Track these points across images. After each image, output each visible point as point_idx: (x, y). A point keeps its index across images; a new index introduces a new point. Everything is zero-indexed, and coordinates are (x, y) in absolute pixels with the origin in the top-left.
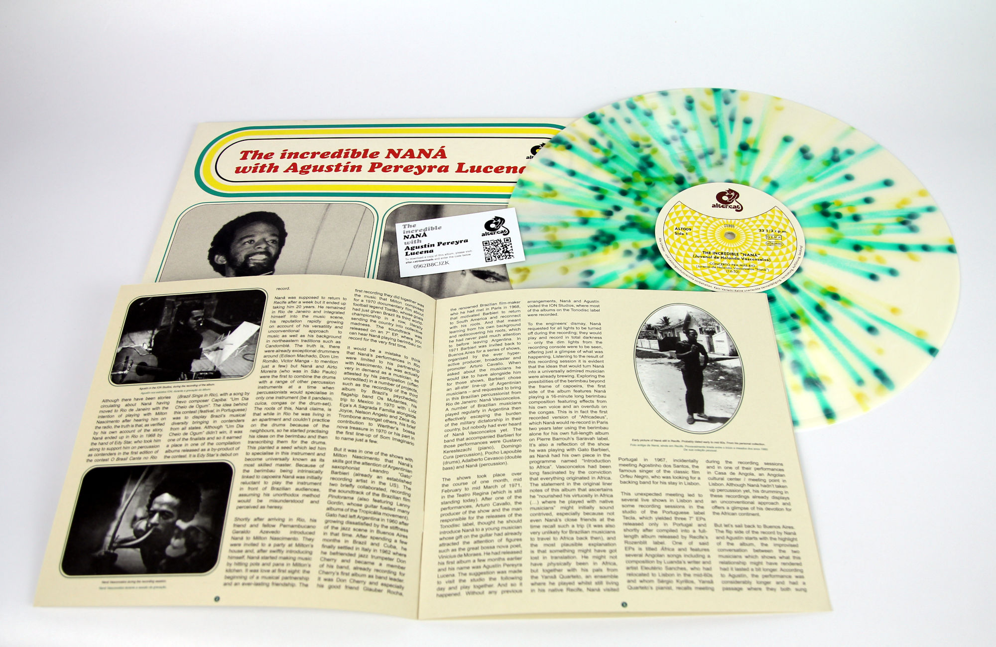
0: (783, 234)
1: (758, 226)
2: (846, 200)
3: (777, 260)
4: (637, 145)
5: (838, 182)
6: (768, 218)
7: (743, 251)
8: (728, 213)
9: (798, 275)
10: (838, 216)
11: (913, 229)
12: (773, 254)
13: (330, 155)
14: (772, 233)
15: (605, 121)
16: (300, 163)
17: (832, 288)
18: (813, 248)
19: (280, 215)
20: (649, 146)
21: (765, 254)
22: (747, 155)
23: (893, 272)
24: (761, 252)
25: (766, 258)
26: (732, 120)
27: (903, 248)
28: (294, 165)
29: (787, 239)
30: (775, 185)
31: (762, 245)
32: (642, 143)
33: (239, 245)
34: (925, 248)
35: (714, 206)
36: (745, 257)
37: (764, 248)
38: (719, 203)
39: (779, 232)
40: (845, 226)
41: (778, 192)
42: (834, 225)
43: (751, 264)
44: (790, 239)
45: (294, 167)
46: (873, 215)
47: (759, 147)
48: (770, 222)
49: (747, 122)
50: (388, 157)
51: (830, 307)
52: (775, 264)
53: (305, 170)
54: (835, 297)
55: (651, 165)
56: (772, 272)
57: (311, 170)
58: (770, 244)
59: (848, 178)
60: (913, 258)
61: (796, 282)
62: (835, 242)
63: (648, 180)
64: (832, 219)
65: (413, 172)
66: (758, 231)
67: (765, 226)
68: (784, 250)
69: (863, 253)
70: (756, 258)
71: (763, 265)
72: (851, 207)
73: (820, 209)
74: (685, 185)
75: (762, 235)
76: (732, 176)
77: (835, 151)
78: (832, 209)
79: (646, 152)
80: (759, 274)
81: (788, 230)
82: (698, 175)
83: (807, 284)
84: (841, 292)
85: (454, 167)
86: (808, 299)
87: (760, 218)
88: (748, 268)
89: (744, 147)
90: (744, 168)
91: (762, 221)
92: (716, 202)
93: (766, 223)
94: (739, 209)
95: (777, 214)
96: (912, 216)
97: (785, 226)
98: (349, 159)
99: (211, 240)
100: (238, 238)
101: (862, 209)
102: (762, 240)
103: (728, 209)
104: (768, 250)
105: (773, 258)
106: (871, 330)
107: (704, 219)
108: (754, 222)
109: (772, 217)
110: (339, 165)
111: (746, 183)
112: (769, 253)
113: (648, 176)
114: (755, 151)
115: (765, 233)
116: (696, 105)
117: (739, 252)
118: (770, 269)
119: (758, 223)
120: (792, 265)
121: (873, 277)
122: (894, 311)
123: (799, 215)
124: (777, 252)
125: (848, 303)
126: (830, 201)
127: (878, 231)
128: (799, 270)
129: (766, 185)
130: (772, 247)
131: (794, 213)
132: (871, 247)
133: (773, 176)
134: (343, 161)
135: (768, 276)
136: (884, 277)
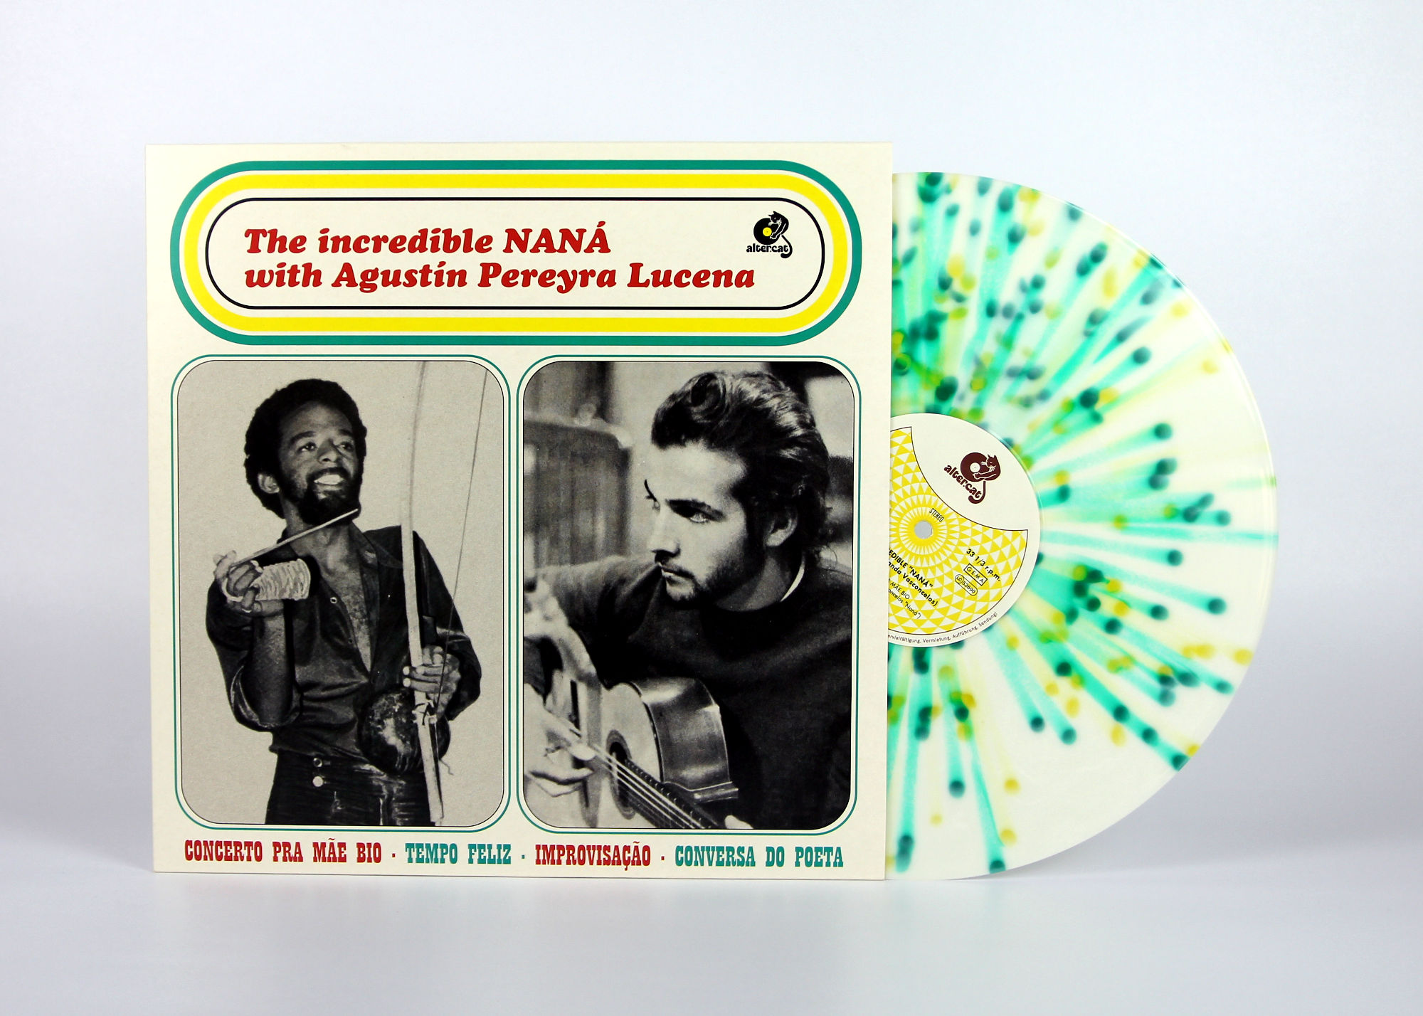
0: (992, 580)
1: (974, 542)
2: (1130, 590)
3: (944, 611)
4: (944, 285)
5: (1151, 554)
6: (999, 541)
7: (917, 565)
8: (956, 493)
9: (949, 651)
10: (1094, 605)
11: (1165, 698)
12: (948, 599)
14: (979, 568)
15: (942, 204)
17: (971, 698)
18: (1010, 627)
21: (939, 591)
22: (1082, 414)
23: (1068, 735)
24: (937, 584)
25: (934, 597)
26: (1122, 337)
27: (1120, 713)
29: (992, 589)
30: (1064, 494)
31: (949, 574)
32: (956, 286)
33: (291, 453)
34: (1148, 734)
35: (948, 469)
36: (911, 576)
37: (948, 581)
39: (991, 572)
40: (1087, 625)
41: (1059, 510)
42: (1071, 615)
43: (907, 592)
44: (993, 593)
46: (1141, 639)
48: (994, 548)
49: (1139, 357)
51: (942, 723)
52: (936, 615)
54: (962, 713)
56: (919, 623)
58: (960, 580)
59: (1174, 558)
60: (1115, 736)
61: (936, 660)
62: (1046, 638)
63: (904, 359)
64: (1079, 603)
66: (965, 550)
67: (983, 551)
68: (968, 603)
69: (1064, 683)
70: (923, 588)
71: (920, 604)
72: (1125, 604)
73: (1081, 576)
75: (964, 560)
76: (1019, 438)
77: (1205, 500)
78: (1095, 590)
79: (947, 307)
80: (904, 613)
81: (1004, 578)
82: (978, 401)
83: (946, 671)
84: (974, 714)
86: (927, 691)
87: (989, 533)
88: (898, 594)
89: (1087, 400)
90: (1051, 435)
91: (985, 539)
92: (957, 464)
93: (987, 546)
94: (976, 498)
95: (1017, 543)
96: (1187, 678)
97: (1007, 569)
100: (287, 438)
101: (1136, 620)
102: (957, 568)
103: (961, 487)
104: (950, 587)
105: (942, 604)
106: (957, 786)
107: (914, 480)
108: (975, 533)
109: (1005, 542)
111: (1027, 462)
112: (946, 593)
113: (911, 353)
114: (1097, 418)
115: (972, 560)
116: (1099, 270)
117: (911, 563)
118: (923, 617)
119: (978, 538)
120: (955, 633)
121: (1037, 723)
122: (1011, 784)
123: (1043, 565)
124: (956, 599)
125: (968, 732)
126: (1107, 576)
127: (1116, 667)
128: (958, 645)
129: (1052, 486)
130: (958, 587)
131: (1040, 558)
132: (1083, 680)
135: (910, 624)
136: (1051, 733)
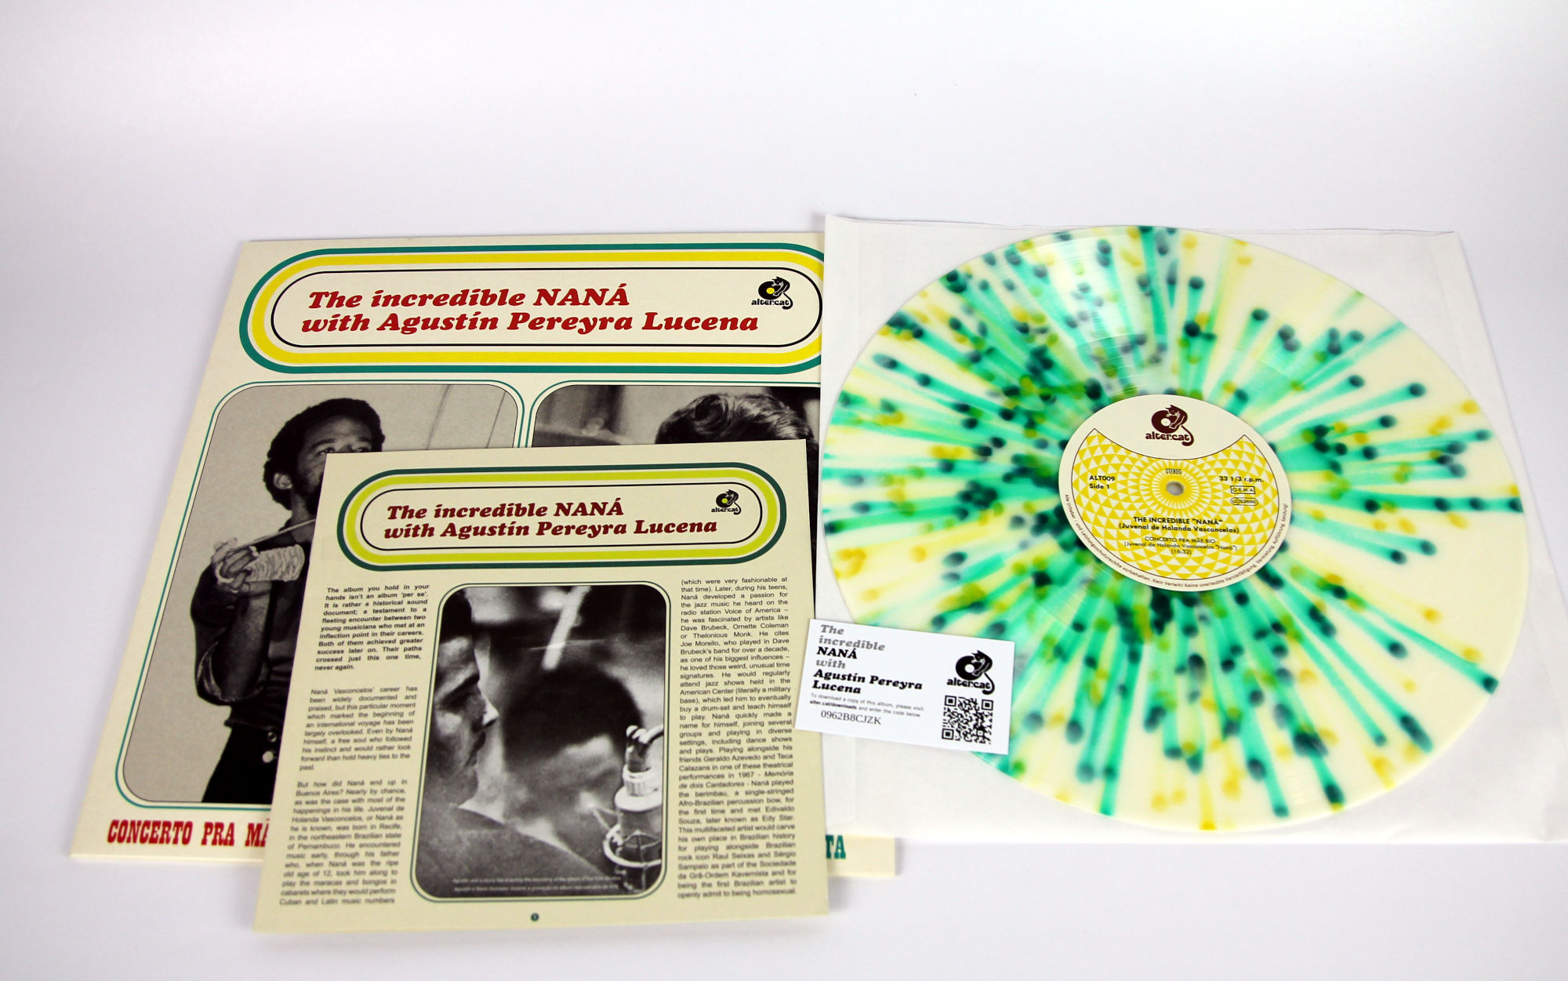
0: (1257, 485)
1: (1218, 470)
2: (1353, 421)
3: (1248, 531)
4: (1024, 329)
5: (1339, 390)
6: (1233, 456)
7: (1196, 515)
8: (1170, 448)
9: (1281, 556)
10: (1341, 449)
11: (1456, 472)
12: (1243, 521)
13: (448, 301)
14: (1240, 483)
15: (973, 286)
16: (403, 313)
17: (1335, 577)
18: (1305, 507)
19: (374, 405)
20: (1043, 331)
21: (1230, 520)
22: (1197, 344)
23: (1426, 548)
24: (1224, 517)
25: (1231, 526)
26: (1172, 282)
27: (1441, 505)
28: (394, 317)
29: (1264, 493)
30: (1242, 396)
31: (1225, 504)
32: (1033, 325)
33: (311, 456)
34: (1475, 504)
35: (1149, 437)
36: (1199, 526)
37: (1229, 509)
38: (1156, 432)
39: (1251, 480)
40: (1353, 467)
41: (1248, 410)
42: (1335, 467)
43: (1210, 538)
44: (1268, 492)
45: (393, 322)
46: (1396, 447)
47: (1216, 330)
48: (1236, 463)
49: (1196, 285)
50: (538, 303)
51: (1334, 610)
52: (1246, 538)
53: (409, 327)
54: (1340, 592)
55: (1048, 364)
56: (1241, 552)
57: (419, 326)
58: (1237, 502)
59: (1355, 382)
60: (1456, 522)
61: (1280, 568)
62: (1337, 496)
63: (1045, 391)
64: (1331, 456)
65: (576, 329)
66: (1217, 480)
67: (1230, 471)
68: (1259, 513)
69: (1382, 515)
70: (1217, 527)
71: (1227, 539)
72: (1360, 433)
73: (1313, 438)
74: (1104, 400)
75: (1225, 487)
76: (1175, 384)
77: (1333, 335)
78: (1331, 439)
79: (1040, 341)
80: (1223, 555)
81: (1264, 477)
82: (1123, 381)
83: (1296, 572)
84: (1349, 585)
85: (639, 321)
86: (1299, 598)
87: (1221, 456)
88: (1204, 544)
89: (1192, 330)
90: (1193, 368)
91: (1224, 462)
92: (1152, 429)
93: (1230, 465)
94: (1188, 441)
95: (1247, 449)
96: (1454, 448)
97: (1260, 470)
98: (478, 307)
99: (268, 447)
100: (309, 445)
101: (1378, 438)
102: (1226, 495)
103: (1171, 442)
104: (1235, 512)
105: (1242, 528)
106: (1395, 649)
107: (1134, 460)
108: (1212, 463)
109: (1239, 454)
110: (463, 318)
111: (1196, 395)
112: (1236, 518)
113: (1045, 384)
114: (1210, 337)
115: (1229, 482)
116: (1116, 256)
117: (1191, 516)
118: (1239, 547)
119: (1218, 465)
120: (1273, 539)
121: (1397, 557)
122: (1430, 615)
123: (1280, 449)
124: (1248, 516)
125: (1359, 602)
126: (1329, 425)
127: (1403, 476)
128: (1283, 547)
129: (1228, 398)
130: (1240, 508)
131: (1273, 447)
132: (1392, 504)
133: (1240, 381)
134: (469, 310)
135: (1235, 558)
136: (1414, 556)
